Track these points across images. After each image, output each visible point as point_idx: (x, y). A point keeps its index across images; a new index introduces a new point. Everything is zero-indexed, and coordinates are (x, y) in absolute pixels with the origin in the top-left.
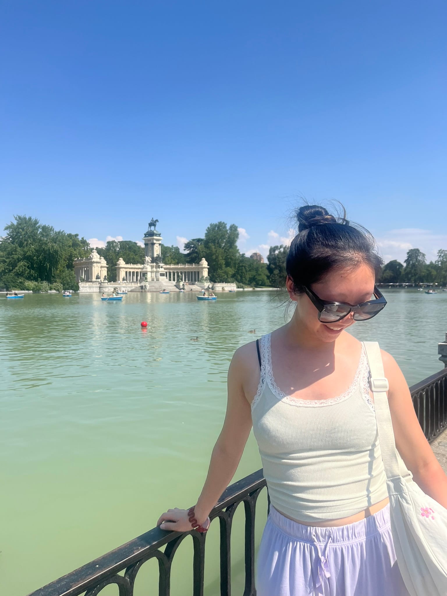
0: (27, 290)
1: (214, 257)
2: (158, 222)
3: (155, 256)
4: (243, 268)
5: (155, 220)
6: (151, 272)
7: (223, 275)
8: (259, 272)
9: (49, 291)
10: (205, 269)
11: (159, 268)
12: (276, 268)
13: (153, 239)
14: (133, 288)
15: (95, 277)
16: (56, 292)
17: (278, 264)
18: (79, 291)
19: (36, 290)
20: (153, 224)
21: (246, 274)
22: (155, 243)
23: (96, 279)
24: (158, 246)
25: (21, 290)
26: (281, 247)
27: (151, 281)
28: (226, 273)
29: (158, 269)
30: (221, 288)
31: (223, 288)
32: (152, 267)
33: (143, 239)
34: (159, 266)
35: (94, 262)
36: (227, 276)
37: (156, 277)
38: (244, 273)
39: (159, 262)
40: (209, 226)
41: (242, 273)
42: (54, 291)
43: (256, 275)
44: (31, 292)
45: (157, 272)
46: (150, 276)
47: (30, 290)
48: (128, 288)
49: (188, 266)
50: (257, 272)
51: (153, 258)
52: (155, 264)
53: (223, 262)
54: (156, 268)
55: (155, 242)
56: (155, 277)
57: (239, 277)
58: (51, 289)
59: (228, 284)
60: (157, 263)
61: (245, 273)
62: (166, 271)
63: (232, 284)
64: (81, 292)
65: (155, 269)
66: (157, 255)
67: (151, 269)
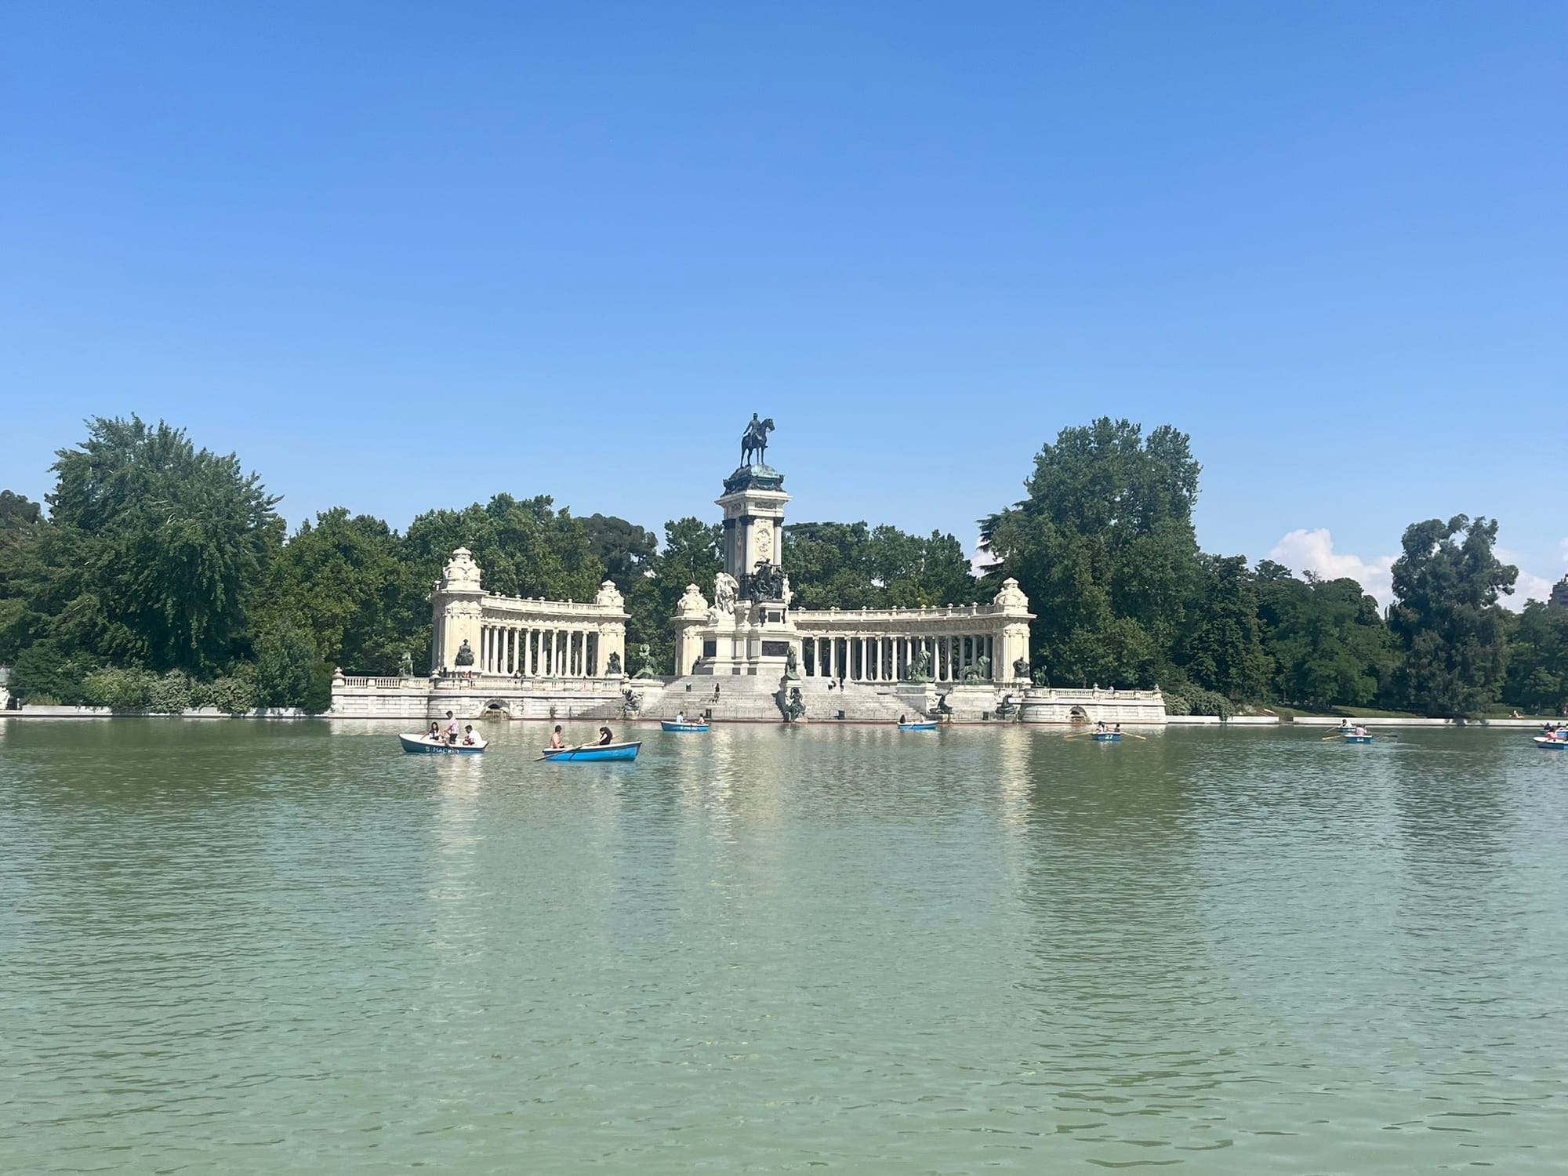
0: (87, 704)
1: (1056, 572)
2: (772, 429)
3: (752, 569)
4: (1231, 621)
5: (761, 420)
6: (735, 637)
7: (1101, 651)
8: (1326, 644)
9: (188, 711)
10: (1012, 628)
11: (763, 622)
12: (1424, 624)
13: (747, 500)
14: (599, 703)
15: (454, 658)
16: (219, 714)
17: (1433, 605)
18: (327, 713)
19: (130, 706)
20: (753, 442)
21: (1247, 650)
22: (755, 517)
23: (458, 663)
24: (771, 530)
25: (63, 704)
26: (1455, 525)
27: (730, 673)
28: (1115, 644)
29: (759, 628)
30: (1067, 710)
31: (1076, 711)
32: (739, 616)
33: (716, 502)
34: (763, 610)
35: (453, 597)
36: (1118, 659)
37: (749, 657)
38: (1234, 646)
39: (761, 597)
40: (1053, 442)
41: (1223, 643)
42: (210, 712)
43: (1310, 654)
44: (106, 711)
45: (751, 637)
46: (730, 654)
47: (102, 705)
48: (571, 702)
49: (956, 615)
50: (1315, 642)
51: (743, 578)
52: (748, 604)
53: (1101, 595)
54: (752, 621)
55: (752, 511)
56: (745, 659)
57: (1211, 664)
58: (196, 703)
59: (1123, 693)
60: (756, 601)
61: (1241, 647)
62: (804, 634)
63: (1140, 694)
64: (336, 715)
65: (746, 627)
66: (758, 564)
67: (734, 623)
